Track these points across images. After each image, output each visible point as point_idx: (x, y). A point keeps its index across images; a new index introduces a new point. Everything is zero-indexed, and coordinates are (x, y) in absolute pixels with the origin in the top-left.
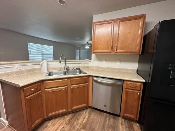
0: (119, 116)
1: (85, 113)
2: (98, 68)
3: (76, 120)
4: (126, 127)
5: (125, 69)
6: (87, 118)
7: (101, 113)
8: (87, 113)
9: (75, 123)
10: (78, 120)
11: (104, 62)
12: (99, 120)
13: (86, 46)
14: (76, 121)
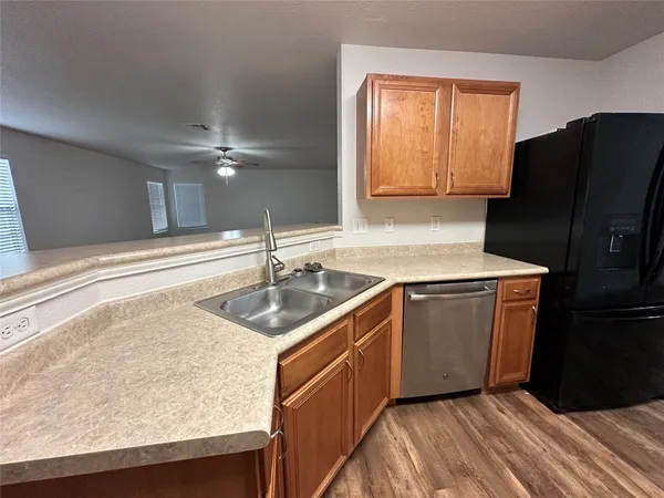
0: (477, 392)
1: (392, 433)
2: (372, 252)
3: (390, 475)
4: (516, 414)
5: (455, 245)
6: (412, 446)
7: (431, 404)
8: (395, 427)
9: (395, 485)
10: (392, 468)
11: (390, 229)
12: (449, 431)
13: (222, 165)
14: (393, 481)
